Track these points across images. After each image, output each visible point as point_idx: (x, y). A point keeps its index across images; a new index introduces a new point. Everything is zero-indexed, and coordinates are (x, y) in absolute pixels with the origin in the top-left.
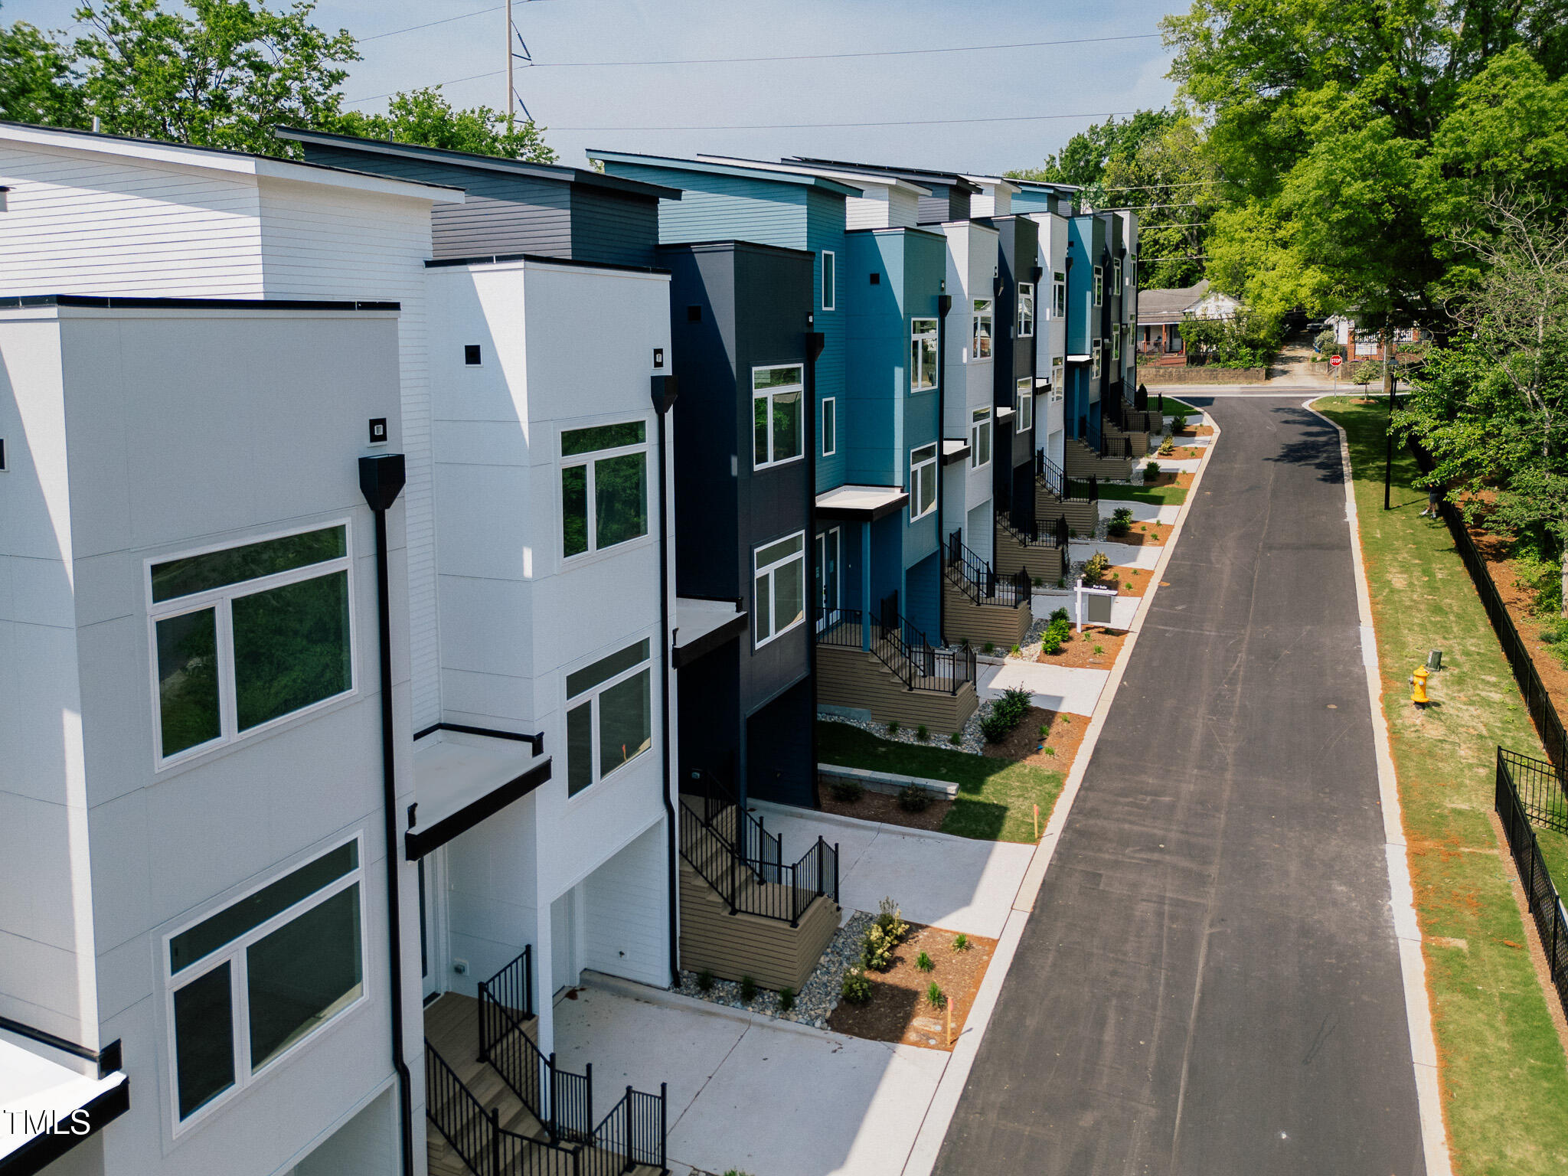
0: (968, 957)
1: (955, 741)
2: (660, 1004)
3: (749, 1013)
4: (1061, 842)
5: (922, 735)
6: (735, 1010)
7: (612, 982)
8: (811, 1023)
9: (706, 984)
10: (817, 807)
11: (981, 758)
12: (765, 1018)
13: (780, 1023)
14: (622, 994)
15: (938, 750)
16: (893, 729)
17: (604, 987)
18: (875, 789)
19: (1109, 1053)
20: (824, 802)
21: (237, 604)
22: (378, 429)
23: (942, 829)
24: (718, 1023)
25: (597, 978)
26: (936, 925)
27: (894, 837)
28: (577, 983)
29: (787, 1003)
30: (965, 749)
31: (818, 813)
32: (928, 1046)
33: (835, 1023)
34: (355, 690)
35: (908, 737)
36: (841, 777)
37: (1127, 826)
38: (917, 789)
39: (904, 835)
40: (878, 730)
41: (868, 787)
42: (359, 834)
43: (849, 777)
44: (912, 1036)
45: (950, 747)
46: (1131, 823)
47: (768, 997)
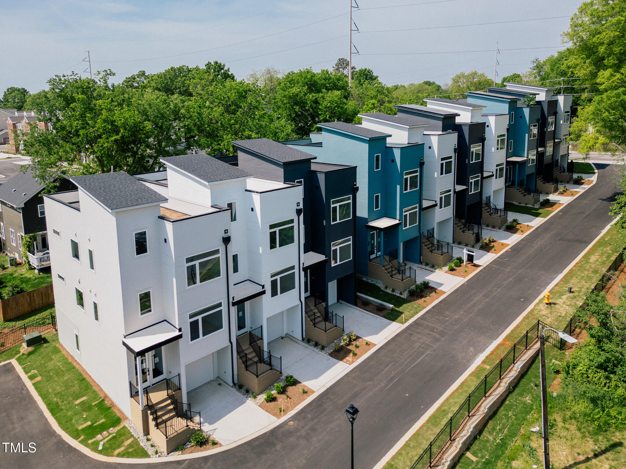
0: (367, 347)
1: (401, 294)
2: (299, 344)
3: (315, 349)
4: (410, 324)
5: (393, 291)
6: (312, 348)
7: (291, 337)
8: (326, 354)
9: (309, 341)
10: (356, 305)
11: (406, 299)
12: (317, 351)
13: (320, 352)
14: (292, 340)
15: (395, 295)
16: (386, 288)
17: (289, 338)
18: (373, 303)
19: (384, 372)
20: (359, 304)
21: (200, 263)
22: (226, 231)
23: (383, 316)
24: (308, 350)
25: (288, 336)
26: (364, 338)
27: (371, 316)
28: (284, 336)
29: (323, 348)
30: (402, 296)
31: (355, 307)
32: (347, 363)
33: (331, 355)
34: (221, 276)
35: (389, 291)
36: (365, 298)
37: (430, 324)
38: (382, 305)
39: (373, 316)
40: (382, 287)
41: (372, 302)
42: (222, 301)
43: (367, 299)
44: (345, 360)
45: (399, 295)
46: (432, 323)
47: (320, 347)
